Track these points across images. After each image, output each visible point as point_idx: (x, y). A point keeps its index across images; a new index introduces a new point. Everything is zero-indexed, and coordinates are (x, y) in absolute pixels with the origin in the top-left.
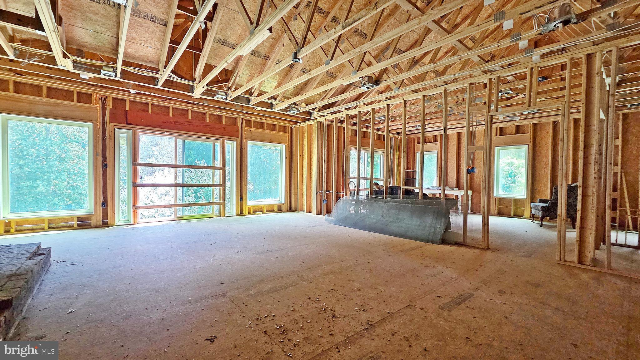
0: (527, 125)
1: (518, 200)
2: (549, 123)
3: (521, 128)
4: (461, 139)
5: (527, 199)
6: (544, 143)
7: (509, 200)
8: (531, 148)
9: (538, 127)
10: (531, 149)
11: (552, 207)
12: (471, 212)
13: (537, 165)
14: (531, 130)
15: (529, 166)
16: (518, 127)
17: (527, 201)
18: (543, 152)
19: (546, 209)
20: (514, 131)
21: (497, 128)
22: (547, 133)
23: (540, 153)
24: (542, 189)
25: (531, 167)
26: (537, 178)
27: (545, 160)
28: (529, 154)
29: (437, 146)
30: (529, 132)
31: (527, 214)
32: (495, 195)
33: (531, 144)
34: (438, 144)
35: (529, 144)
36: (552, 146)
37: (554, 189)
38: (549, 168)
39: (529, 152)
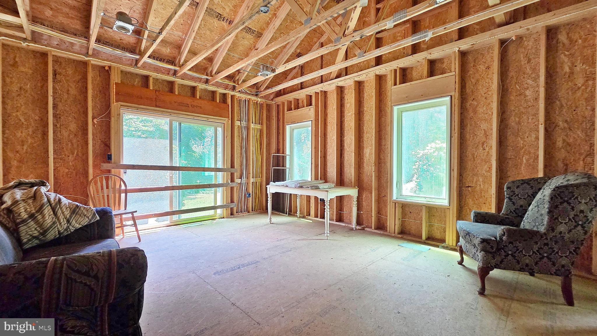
0: (449, 57)
1: (433, 207)
2: (490, 48)
3: (438, 65)
4: (344, 98)
5: (451, 208)
6: (482, 91)
7: (418, 207)
8: (457, 101)
9: (470, 58)
10: (456, 105)
11: (511, 243)
12: (358, 227)
13: (468, 137)
14: (455, 66)
15: (453, 139)
16: (432, 63)
17: (451, 212)
18: (480, 110)
19: (492, 247)
20: (425, 71)
21: (395, 71)
22: (488, 68)
23: (475, 112)
24: (478, 188)
25: (456, 141)
26: (469, 165)
27: (484, 126)
28: (453, 115)
29: (310, 111)
30: (453, 70)
31: (450, 239)
32: (394, 198)
33: (456, 95)
34: (312, 109)
35: (453, 94)
36: (498, 94)
37: (508, 188)
38: (493, 142)
39: (453, 111)
